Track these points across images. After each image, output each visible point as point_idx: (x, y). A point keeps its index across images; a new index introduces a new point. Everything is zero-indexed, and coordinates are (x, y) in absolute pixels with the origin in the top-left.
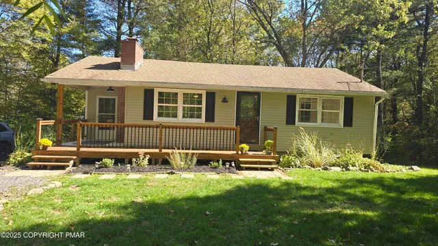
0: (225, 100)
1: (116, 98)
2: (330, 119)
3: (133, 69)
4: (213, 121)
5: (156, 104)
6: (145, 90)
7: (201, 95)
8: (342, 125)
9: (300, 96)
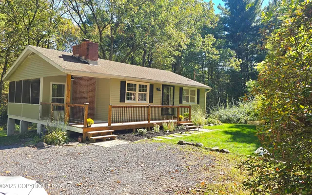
0: (158, 89)
2: (192, 100)
3: (97, 64)
4: (152, 102)
5: (126, 92)
6: (121, 81)
7: (146, 86)
8: (196, 103)
9: (184, 88)
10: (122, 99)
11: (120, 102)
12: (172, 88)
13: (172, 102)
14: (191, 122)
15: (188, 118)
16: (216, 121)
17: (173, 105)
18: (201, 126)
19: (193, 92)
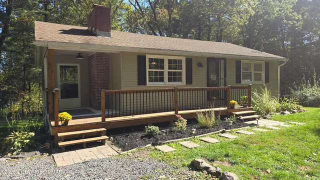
0: (200, 65)
1: (78, 65)
2: (258, 78)
3: (109, 36)
4: (191, 83)
5: (148, 70)
6: (138, 56)
7: (180, 61)
8: (264, 81)
9: (242, 61)
10: (142, 81)
11: (139, 84)
12: (223, 62)
13: (222, 82)
14: (252, 109)
15: (248, 103)
16: (295, 106)
17: (225, 85)
18: (268, 116)
19: (258, 67)
